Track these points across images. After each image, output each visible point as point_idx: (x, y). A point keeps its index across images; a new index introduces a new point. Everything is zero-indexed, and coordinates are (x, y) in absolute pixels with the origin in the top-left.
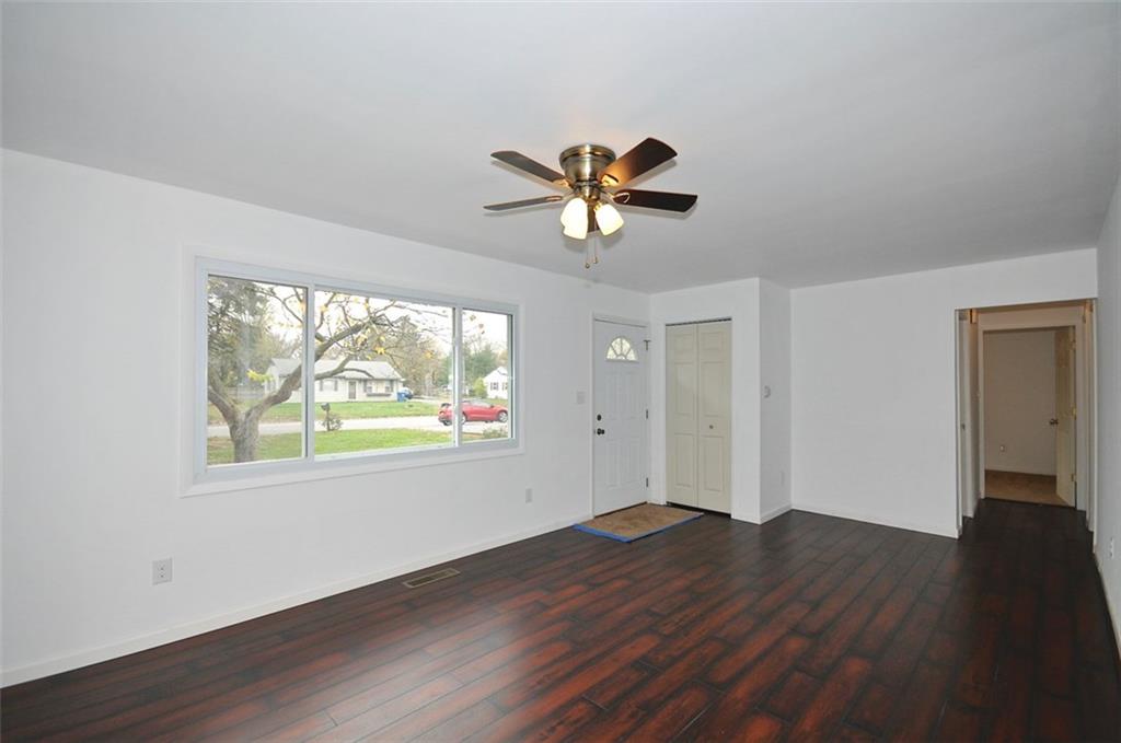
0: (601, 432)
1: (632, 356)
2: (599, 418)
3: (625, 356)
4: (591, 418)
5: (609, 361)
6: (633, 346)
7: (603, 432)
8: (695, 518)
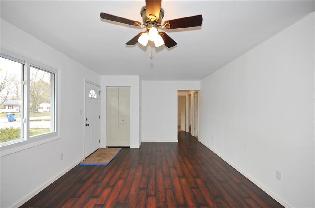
0: (87, 125)
1: (95, 97)
2: (87, 119)
3: (94, 96)
4: (84, 119)
5: (90, 98)
6: (96, 93)
7: (88, 125)
8: (120, 150)
